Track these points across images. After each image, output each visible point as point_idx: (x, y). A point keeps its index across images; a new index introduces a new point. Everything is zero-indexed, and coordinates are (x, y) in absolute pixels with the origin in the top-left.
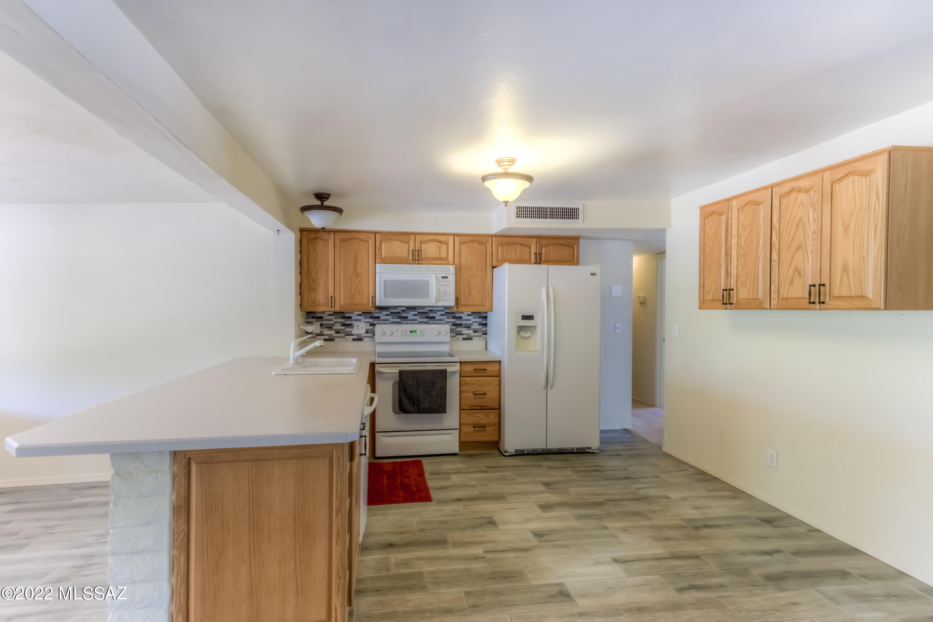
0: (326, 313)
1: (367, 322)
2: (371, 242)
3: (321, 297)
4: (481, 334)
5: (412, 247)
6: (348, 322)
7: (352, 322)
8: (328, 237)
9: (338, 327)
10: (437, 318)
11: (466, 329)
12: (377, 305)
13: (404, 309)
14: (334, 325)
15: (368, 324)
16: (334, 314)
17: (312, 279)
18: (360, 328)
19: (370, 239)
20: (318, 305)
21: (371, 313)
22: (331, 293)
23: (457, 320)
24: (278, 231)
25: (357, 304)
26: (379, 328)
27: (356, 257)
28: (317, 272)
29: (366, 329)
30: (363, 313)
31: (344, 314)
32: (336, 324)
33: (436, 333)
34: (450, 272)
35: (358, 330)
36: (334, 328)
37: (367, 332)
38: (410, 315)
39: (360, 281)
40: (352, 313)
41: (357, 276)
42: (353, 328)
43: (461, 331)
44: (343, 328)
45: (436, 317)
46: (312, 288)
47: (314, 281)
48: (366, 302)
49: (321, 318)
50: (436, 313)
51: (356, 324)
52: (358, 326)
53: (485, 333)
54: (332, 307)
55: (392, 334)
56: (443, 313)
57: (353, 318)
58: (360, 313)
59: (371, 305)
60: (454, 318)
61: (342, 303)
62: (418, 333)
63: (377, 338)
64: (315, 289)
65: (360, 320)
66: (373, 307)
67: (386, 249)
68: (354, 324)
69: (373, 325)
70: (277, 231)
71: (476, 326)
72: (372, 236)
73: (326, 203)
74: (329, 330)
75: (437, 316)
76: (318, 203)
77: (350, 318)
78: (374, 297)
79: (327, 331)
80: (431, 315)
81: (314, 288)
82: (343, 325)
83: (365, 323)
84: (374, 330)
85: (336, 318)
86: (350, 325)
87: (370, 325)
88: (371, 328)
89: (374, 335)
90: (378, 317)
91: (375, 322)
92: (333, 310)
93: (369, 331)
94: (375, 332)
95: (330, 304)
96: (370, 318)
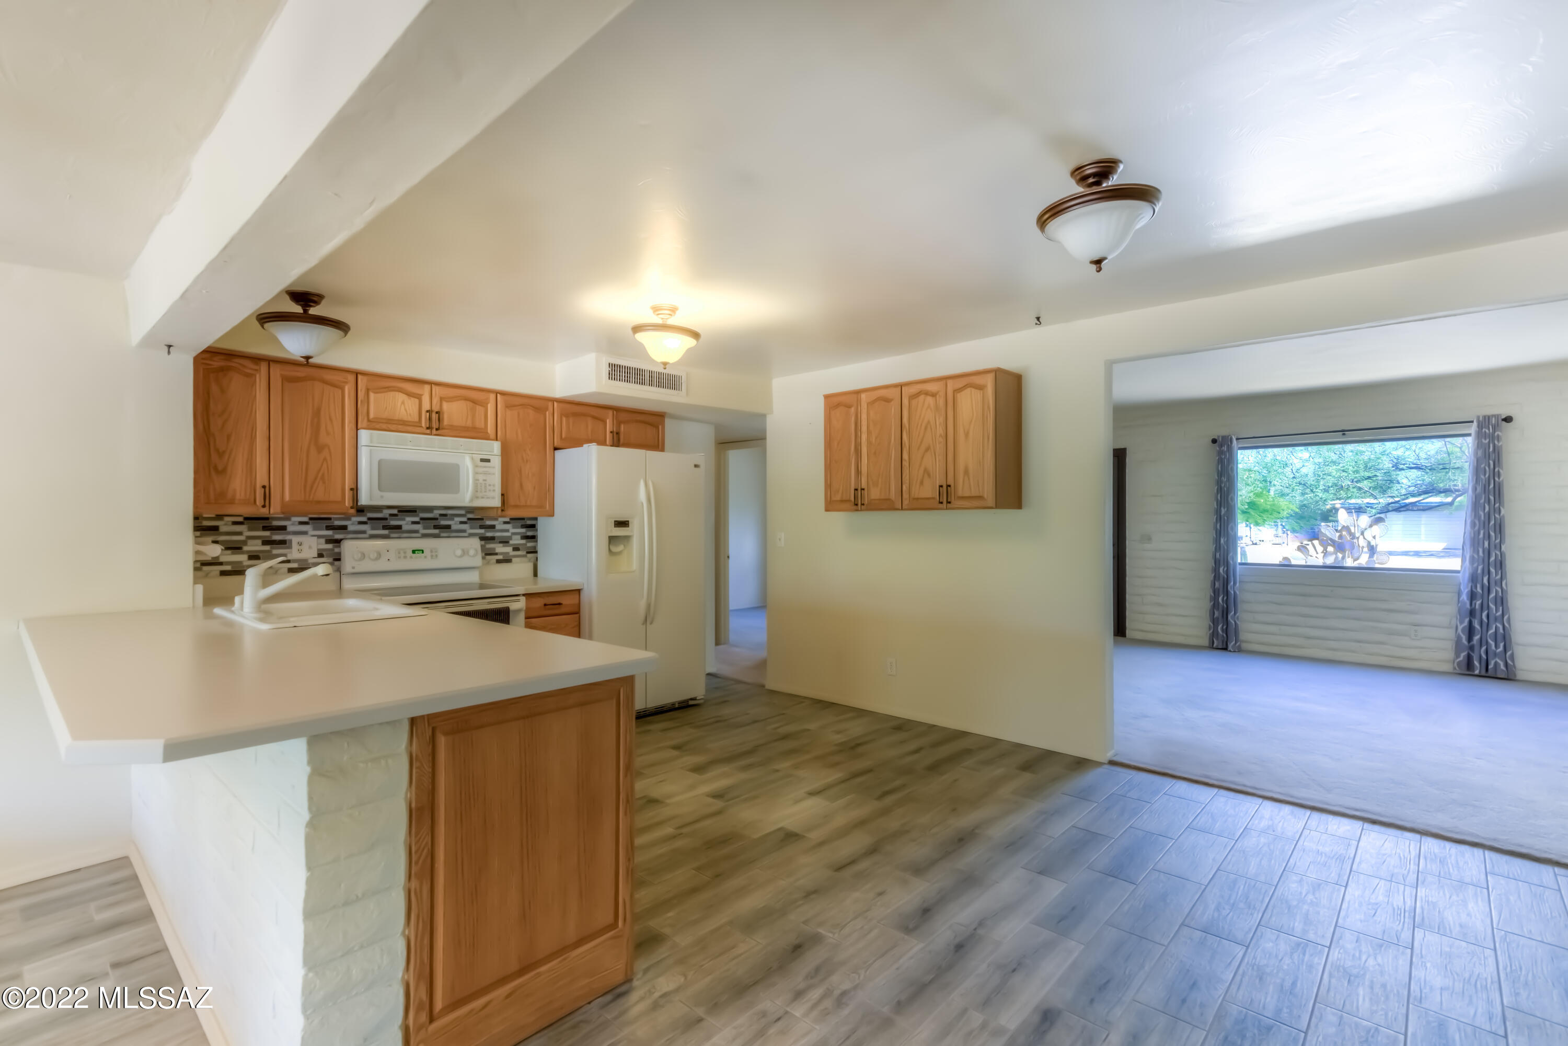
0: (227, 519)
1: (319, 537)
2: (348, 389)
3: (237, 485)
4: (524, 553)
5: (426, 406)
6: (277, 537)
7: (288, 537)
8: (256, 370)
9: (255, 546)
10: (454, 527)
11: (501, 545)
12: (364, 500)
13: (395, 511)
14: (245, 543)
15: (323, 541)
16: (246, 522)
17: (217, 451)
18: (305, 547)
19: (346, 383)
20: (232, 502)
21: (330, 519)
22: (261, 479)
23: (488, 532)
24: (169, 346)
25: (318, 502)
26: (351, 548)
27: (317, 413)
28: (229, 437)
29: (318, 550)
30: (311, 519)
31: (270, 521)
32: (250, 542)
33: (459, 552)
34: (493, 452)
35: (300, 551)
36: (245, 548)
37: (320, 555)
38: (406, 522)
39: (325, 459)
40: (288, 519)
41: (320, 449)
42: (290, 547)
43: (494, 549)
44: (267, 548)
45: (452, 526)
46: (216, 468)
47: (221, 454)
48: (339, 498)
49: (216, 529)
50: (453, 520)
51: (295, 539)
52: (300, 544)
53: (534, 551)
54: (264, 506)
55: (379, 556)
56: (464, 519)
57: (291, 528)
58: (305, 519)
59: (348, 503)
60: (481, 527)
61: (287, 498)
62: (427, 552)
63: (348, 564)
64: (224, 471)
65: (305, 533)
66: (352, 508)
67: (378, 404)
68: (291, 541)
69: (338, 542)
70: (166, 348)
71: (518, 540)
72: (351, 378)
73: (313, 311)
74: (233, 554)
75: (455, 524)
76: (298, 309)
77: (283, 528)
78: (355, 490)
79: (229, 555)
80: (444, 522)
81: (220, 468)
82: (265, 543)
83: (316, 538)
84: (337, 550)
85: (250, 529)
86: (283, 543)
87: (329, 541)
88: (330, 546)
89: (339, 560)
90: (344, 528)
91: (338, 536)
92: (264, 512)
93: (324, 553)
94: (339, 554)
95: (260, 501)
96: (329, 529)
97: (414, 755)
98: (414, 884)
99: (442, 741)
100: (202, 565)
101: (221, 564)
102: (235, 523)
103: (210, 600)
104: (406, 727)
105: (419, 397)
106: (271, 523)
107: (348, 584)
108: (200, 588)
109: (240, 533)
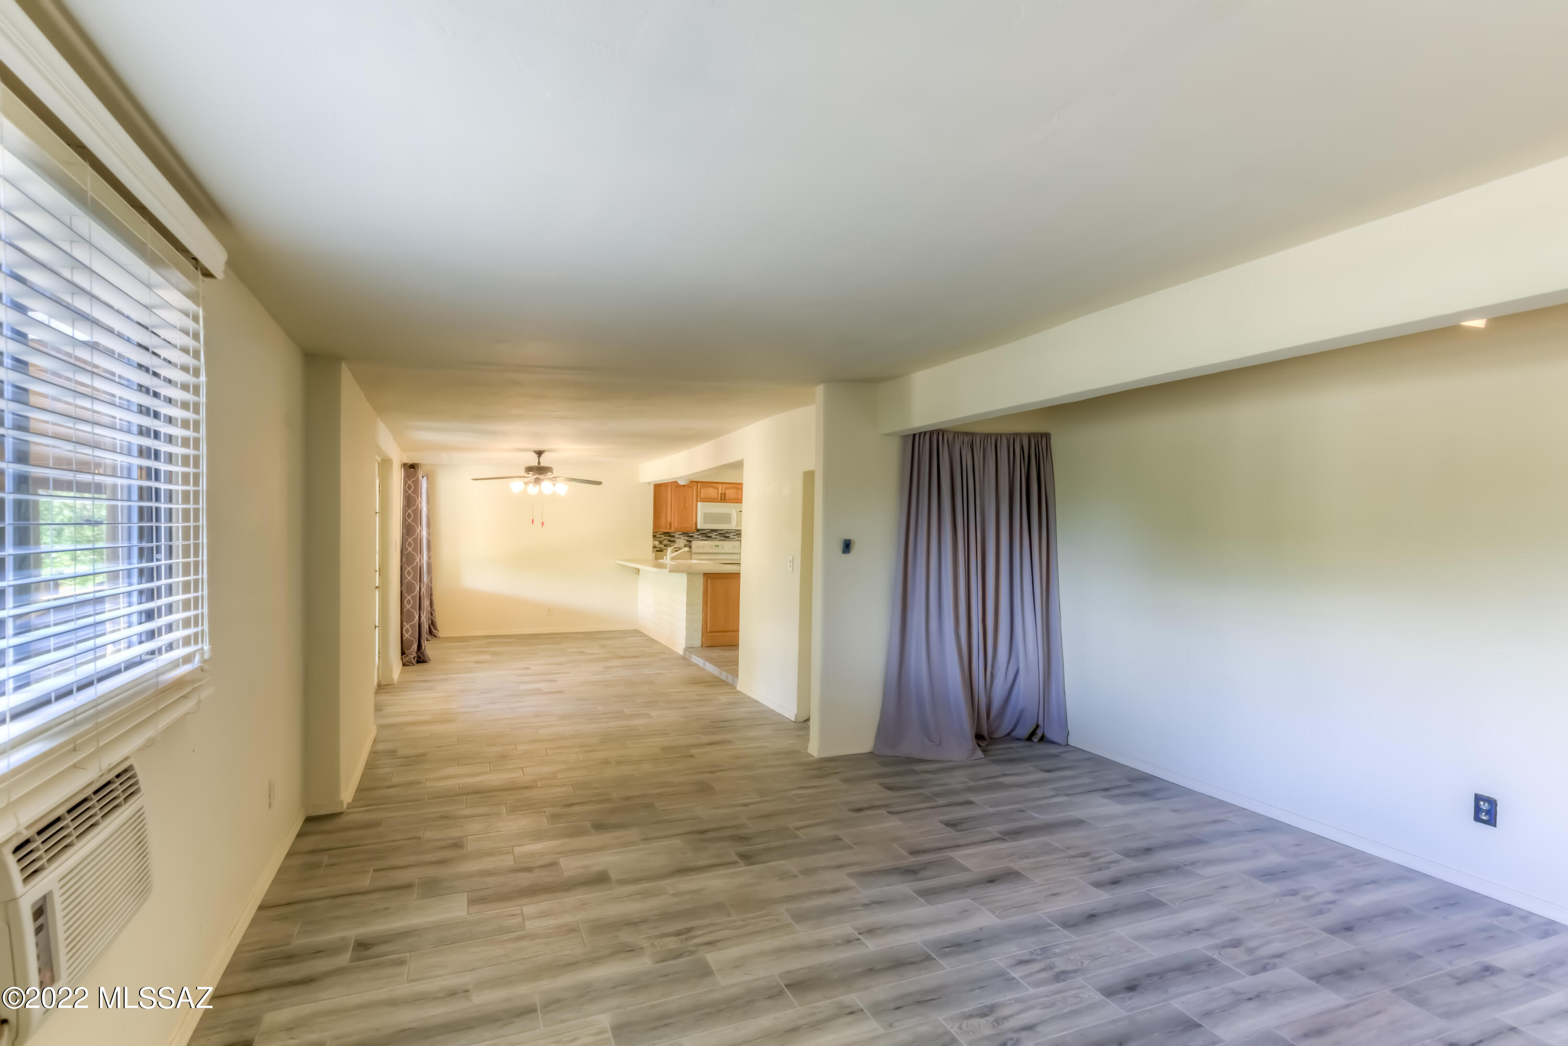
1: (685, 539)
2: (695, 488)
3: (663, 522)
5: (720, 492)
6: (673, 539)
8: (669, 485)
9: (666, 542)
12: (699, 527)
13: (709, 531)
14: (663, 541)
15: (686, 541)
16: (666, 535)
18: (681, 543)
20: (663, 527)
21: (688, 533)
22: (669, 520)
25: (685, 528)
26: (695, 544)
27: (685, 497)
28: (661, 507)
29: (685, 544)
30: (683, 533)
31: (672, 534)
33: (732, 547)
35: (679, 544)
36: (663, 543)
37: (685, 546)
38: (713, 535)
39: (689, 514)
40: (675, 533)
41: (686, 509)
42: (676, 542)
44: (669, 543)
47: (659, 512)
48: (691, 526)
50: (729, 534)
52: (679, 542)
54: (670, 529)
55: (704, 547)
56: (735, 534)
57: (676, 536)
58: (681, 533)
59: (694, 528)
61: (676, 526)
62: (720, 546)
63: (694, 549)
64: (661, 518)
65: (680, 538)
67: (704, 492)
68: (677, 540)
69: (690, 541)
72: (696, 484)
75: (731, 536)
77: (674, 536)
78: (696, 523)
79: (661, 544)
80: (727, 535)
81: (659, 517)
82: (669, 541)
84: (690, 544)
85: (666, 537)
86: (674, 541)
87: (688, 541)
88: (688, 543)
89: (691, 547)
90: (692, 536)
91: (691, 540)
92: (669, 531)
95: (668, 527)
96: (688, 536)
97: (704, 582)
98: (704, 606)
100: (654, 547)
101: (660, 547)
102: (661, 534)
103: (657, 558)
104: (702, 575)
105: (718, 489)
107: (694, 556)
108: (654, 554)
109: (661, 538)
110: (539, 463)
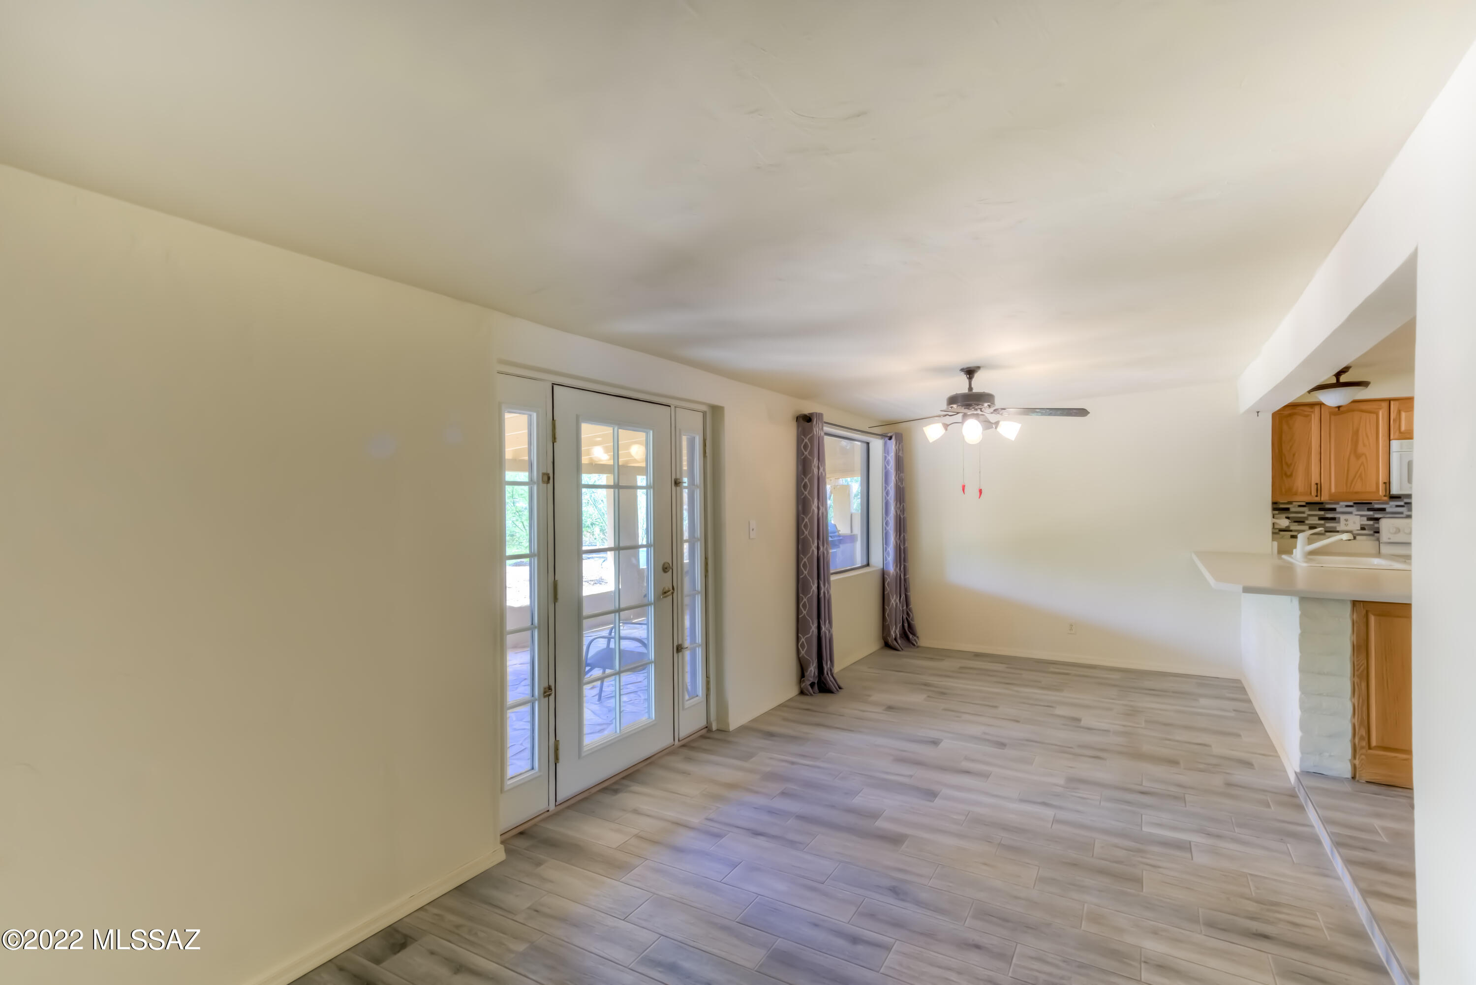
0: (1294, 503)
1: (1362, 516)
2: (1383, 414)
3: (1299, 483)
6: (1329, 515)
7: (1337, 516)
8: (1312, 412)
9: (1314, 521)
12: (1395, 491)
14: (1306, 518)
15: (1365, 518)
16: (1307, 505)
17: (1287, 464)
18: (1350, 523)
19: (1380, 409)
20: (1296, 494)
21: (1371, 503)
22: (1315, 479)
24: (1258, 412)
25: (1357, 493)
26: (1388, 524)
27: (1356, 433)
28: (1294, 455)
29: (1361, 525)
30: (1355, 503)
31: (1323, 505)
32: (1310, 518)
35: (1346, 525)
36: (1307, 522)
37: (1363, 529)
39: (1362, 463)
40: (1338, 503)
41: (1358, 457)
42: (1339, 522)
44: (1322, 522)
46: (1286, 474)
47: (1288, 466)
48: (1374, 489)
49: (1287, 509)
51: (1343, 517)
52: (1346, 520)
54: (1317, 496)
57: (1339, 510)
58: (1351, 504)
59: (1381, 492)
61: (1333, 490)
63: (1385, 535)
64: (1291, 476)
65: (1350, 513)
66: (1385, 496)
68: (1339, 518)
69: (1377, 520)
70: (1256, 414)
72: (1385, 405)
73: (1344, 380)
74: (1299, 525)
77: (1334, 510)
78: (1388, 484)
79: (1296, 525)
81: (1289, 473)
82: (1321, 519)
83: (1359, 516)
84: (1376, 525)
85: (1310, 510)
86: (1333, 519)
87: (1369, 519)
88: (1371, 522)
89: (1378, 532)
90: (1383, 510)
91: (1377, 516)
92: (1317, 499)
93: (1366, 527)
94: (1378, 528)
95: (1314, 493)
96: (1369, 510)
97: (1355, 621)
98: (1356, 680)
99: (1372, 619)
100: (1277, 532)
101: (1291, 531)
102: (1300, 506)
103: (1282, 551)
104: (1348, 608)
106: (1325, 506)
107: (1385, 549)
108: (1275, 544)
109: (1303, 513)
110: (970, 388)
